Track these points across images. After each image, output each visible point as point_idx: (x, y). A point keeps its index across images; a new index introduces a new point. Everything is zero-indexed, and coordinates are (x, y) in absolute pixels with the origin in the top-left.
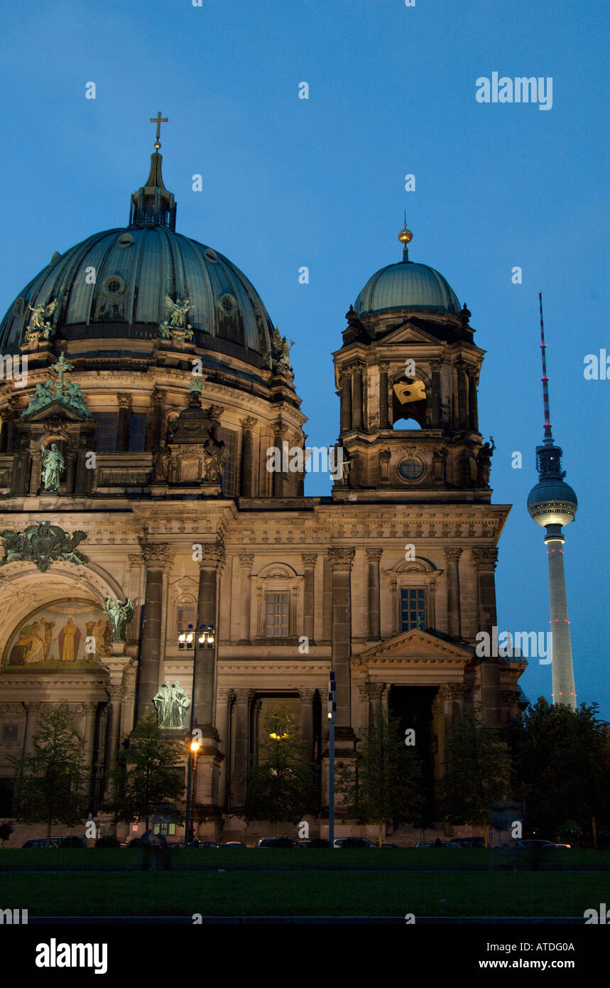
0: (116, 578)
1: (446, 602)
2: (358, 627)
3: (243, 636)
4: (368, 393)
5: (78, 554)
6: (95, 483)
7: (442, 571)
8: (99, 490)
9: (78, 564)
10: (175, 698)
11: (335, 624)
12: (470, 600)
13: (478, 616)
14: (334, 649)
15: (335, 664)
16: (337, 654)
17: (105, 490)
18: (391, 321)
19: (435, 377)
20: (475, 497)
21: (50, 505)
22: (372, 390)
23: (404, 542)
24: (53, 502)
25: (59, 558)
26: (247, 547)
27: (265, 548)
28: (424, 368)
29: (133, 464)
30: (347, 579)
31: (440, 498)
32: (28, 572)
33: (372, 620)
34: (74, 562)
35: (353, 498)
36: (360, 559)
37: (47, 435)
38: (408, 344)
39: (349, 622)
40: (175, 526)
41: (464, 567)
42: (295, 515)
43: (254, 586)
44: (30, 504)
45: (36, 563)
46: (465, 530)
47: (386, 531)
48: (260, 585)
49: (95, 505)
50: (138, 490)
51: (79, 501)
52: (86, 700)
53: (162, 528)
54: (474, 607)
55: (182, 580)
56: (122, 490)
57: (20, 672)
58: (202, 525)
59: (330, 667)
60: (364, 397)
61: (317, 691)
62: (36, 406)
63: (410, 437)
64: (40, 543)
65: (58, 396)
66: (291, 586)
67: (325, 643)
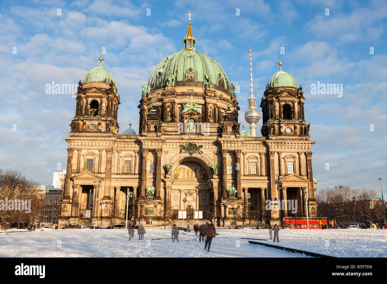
0: (210, 158)
1: (299, 166)
2: (277, 172)
3: (245, 174)
5: (200, 151)
7: (297, 158)
13: (307, 170)
16: (272, 179)
18: (282, 90)
19: (294, 106)
20: (306, 138)
21: (192, 138)
22: (277, 108)
23: (288, 150)
24: (193, 137)
25: (196, 152)
26: (245, 150)
27: (250, 151)
28: (291, 103)
29: (213, 127)
30: (274, 160)
31: (297, 138)
32: (187, 156)
33: (280, 170)
34: (200, 153)
35: (274, 138)
36: (276, 154)
37: (189, 118)
38: (286, 96)
39: (275, 171)
40: (229, 145)
41: (303, 157)
42: (259, 142)
43: (247, 161)
44: (187, 137)
45: (189, 153)
46: (303, 147)
47: (283, 147)
48: (249, 160)
49: (204, 138)
50: (215, 134)
51: (200, 137)
52: (197, 189)
53: (226, 145)
54: (306, 167)
55: (229, 159)
56: (211, 134)
57: (177, 181)
58: (236, 145)
59: (269, 182)
60: (275, 110)
61: (266, 188)
62: (186, 109)
63: (289, 122)
64: (190, 148)
65: (192, 107)
66: (257, 161)
67: (267, 176)
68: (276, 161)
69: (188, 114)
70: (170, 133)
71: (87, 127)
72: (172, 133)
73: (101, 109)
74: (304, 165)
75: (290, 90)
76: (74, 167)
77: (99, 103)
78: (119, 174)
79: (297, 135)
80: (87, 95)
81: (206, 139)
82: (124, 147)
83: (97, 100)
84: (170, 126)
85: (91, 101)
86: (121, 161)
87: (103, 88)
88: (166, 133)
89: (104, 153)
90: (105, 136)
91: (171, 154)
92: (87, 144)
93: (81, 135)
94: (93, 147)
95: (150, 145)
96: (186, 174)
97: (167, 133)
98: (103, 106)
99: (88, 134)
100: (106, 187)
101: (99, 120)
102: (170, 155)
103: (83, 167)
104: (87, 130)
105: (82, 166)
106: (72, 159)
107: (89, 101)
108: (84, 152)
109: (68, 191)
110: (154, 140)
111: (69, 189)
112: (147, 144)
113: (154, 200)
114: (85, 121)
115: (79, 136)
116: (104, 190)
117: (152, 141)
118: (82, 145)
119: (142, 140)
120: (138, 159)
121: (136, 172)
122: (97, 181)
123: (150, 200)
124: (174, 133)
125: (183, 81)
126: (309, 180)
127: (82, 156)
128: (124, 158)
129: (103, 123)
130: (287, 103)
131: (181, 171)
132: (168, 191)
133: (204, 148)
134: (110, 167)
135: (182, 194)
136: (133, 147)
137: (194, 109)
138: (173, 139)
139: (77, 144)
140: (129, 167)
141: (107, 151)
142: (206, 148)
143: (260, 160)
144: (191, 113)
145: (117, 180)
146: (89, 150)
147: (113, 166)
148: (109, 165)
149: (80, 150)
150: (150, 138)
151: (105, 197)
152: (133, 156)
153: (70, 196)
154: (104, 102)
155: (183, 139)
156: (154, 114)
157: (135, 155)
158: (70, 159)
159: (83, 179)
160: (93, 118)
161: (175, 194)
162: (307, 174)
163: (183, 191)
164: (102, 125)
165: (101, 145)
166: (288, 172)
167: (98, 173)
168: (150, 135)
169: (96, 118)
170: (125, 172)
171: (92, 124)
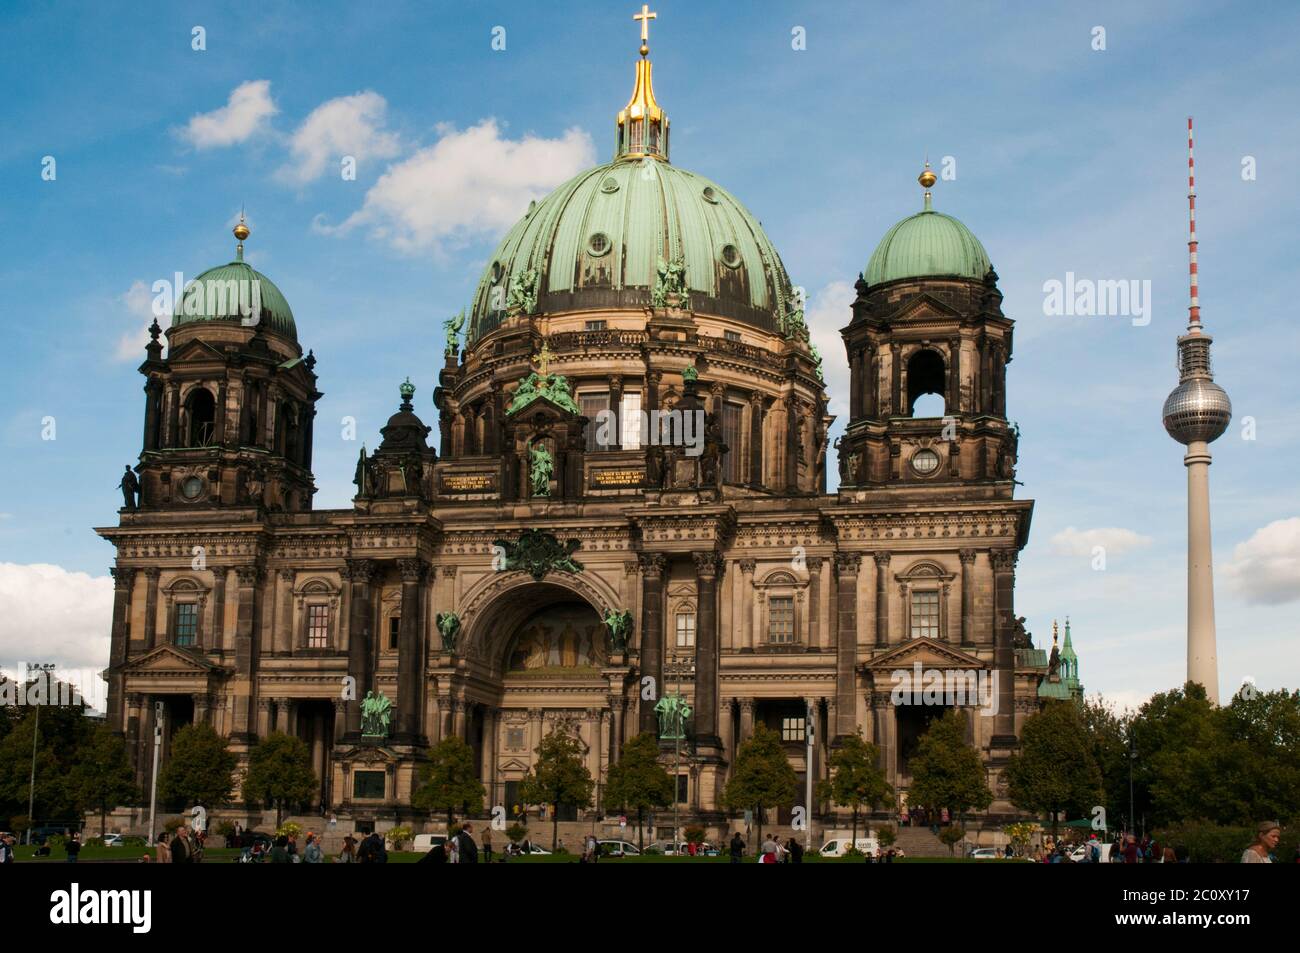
0: (612, 586)
1: (960, 605)
2: (864, 634)
3: (746, 644)
4: (880, 376)
5: (573, 562)
6: (586, 485)
7: (955, 575)
9: (574, 573)
10: (675, 708)
11: (841, 631)
12: (986, 603)
13: (994, 619)
14: (840, 657)
16: (842, 662)
17: (597, 493)
18: (907, 291)
19: (955, 355)
20: (995, 491)
21: (541, 510)
22: (885, 372)
23: (915, 545)
24: (544, 507)
25: (553, 565)
26: (749, 552)
27: (768, 553)
29: (625, 463)
30: (854, 584)
31: (956, 493)
32: (521, 581)
33: (880, 626)
34: (568, 569)
35: (861, 496)
36: (868, 562)
37: (534, 435)
38: (923, 319)
39: (856, 629)
40: (671, 533)
41: (981, 566)
42: (798, 517)
43: (756, 592)
44: (521, 510)
45: (531, 572)
46: (982, 529)
47: (896, 532)
48: (762, 590)
49: (587, 509)
50: (632, 492)
51: (570, 506)
52: (590, 706)
53: (657, 535)
54: (991, 610)
55: (681, 589)
56: (615, 492)
57: (521, 678)
58: (699, 532)
59: (836, 675)
60: (874, 382)
61: (823, 699)
62: (522, 401)
63: (925, 426)
64: (533, 551)
65: (542, 392)
66: (795, 591)
67: (831, 650)
68: (864, 590)
69: (528, 421)
70: (462, 497)
71: (175, 488)
72: (471, 497)
73: (224, 419)
74: (981, 601)
75: (942, 288)
76: (138, 633)
77: (216, 398)
78: (288, 655)
79: (962, 480)
80: (175, 374)
81: (596, 513)
82: (306, 556)
83: (207, 387)
84: (462, 469)
85: (188, 392)
86: (296, 606)
87: (229, 343)
88: (447, 497)
89: (232, 577)
90: (232, 517)
91: (465, 576)
92: (174, 550)
93: (155, 517)
95: (377, 545)
96: (555, 651)
97: (453, 497)
98: (230, 410)
99: (176, 515)
100: (237, 699)
101: (212, 461)
102: (461, 581)
103: (165, 632)
104: (175, 500)
105: (162, 628)
106: (130, 603)
108: (167, 578)
109: (119, 714)
110: (388, 524)
111: (119, 708)
112: (366, 541)
113: (385, 747)
114: (166, 468)
115: (145, 524)
116: (231, 711)
117: (383, 529)
118: (158, 554)
119: (347, 526)
120: (348, 600)
121: (345, 647)
122: (203, 680)
123: (369, 745)
124: (480, 497)
125: (568, 290)
126: (998, 661)
127: (160, 593)
128: (304, 595)
129: (230, 473)
130: (923, 345)
131: (536, 641)
132: (445, 713)
133: (587, 548)
134: (249, 629)
135: (536, 724)
136: (334, 554)
137: (549, 398)
138: (470, 520)
139: (140, 551)
140: (325, 630)
141: (238, 572)
142: (594, 549)
143: (807, 591)
144: (540, 413)
145: (278, 678)
146: (181, 573)
147: (267, 627)
148: (246, 624)
149: (155, 573)
150: (374, 519)
151: (234, 734)
152: (334, 588)
153: (123, 734)
154: (233, 394)
155: (508, 518)
156: (404, 427)
157: (340, 586)
158: (122, 604)
159: (153, 673)
160: (194, 454)
161: (512, 727)
162: (994, 639)
163: (542, 714)
164: (224, 478)
165: (219, 553)
166: (916, 634)
167: (212, 652)
168: (382, 507)
169: (204, 453)
170: (311, 645)
171: (190, 479)
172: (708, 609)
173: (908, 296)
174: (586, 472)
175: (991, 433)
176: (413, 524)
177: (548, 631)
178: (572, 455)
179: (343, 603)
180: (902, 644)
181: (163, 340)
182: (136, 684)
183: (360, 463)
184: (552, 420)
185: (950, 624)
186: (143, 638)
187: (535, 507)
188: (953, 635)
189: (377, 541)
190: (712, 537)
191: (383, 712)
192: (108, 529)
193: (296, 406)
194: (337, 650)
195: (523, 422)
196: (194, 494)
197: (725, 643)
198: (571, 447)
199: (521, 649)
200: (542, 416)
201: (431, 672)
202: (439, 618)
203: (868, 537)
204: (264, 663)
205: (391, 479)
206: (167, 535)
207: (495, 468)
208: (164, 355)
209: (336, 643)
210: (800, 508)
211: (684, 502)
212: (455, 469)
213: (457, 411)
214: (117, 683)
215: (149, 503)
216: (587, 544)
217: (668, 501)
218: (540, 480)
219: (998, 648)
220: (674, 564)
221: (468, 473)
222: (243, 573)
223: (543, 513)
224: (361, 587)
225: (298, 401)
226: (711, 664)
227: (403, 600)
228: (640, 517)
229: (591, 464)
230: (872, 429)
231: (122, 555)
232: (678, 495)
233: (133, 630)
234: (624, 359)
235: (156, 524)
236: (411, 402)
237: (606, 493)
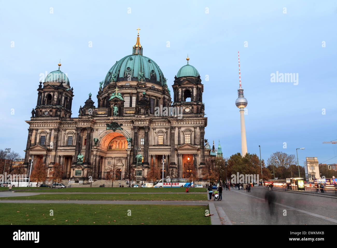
0: (129, 133)
1: (194, 137)
2: (176, 142)
3: (154, 144)
5: (121, 128)
6: (124, 113)
7: (193, 131)
8: (125, 115)
9: (121, 130)
10: (140, 157)
11: (172, 142)
13: (200, 140)
15: (172, 150)
16: (172, 148)
17: (126, 115)
18: (184, 79)
19: (193, 90)
20: (200, 115)
22: (180, 93)
23: (186, 125)
24: (116, 118)
25: (117, 129)
26: (155, 126)
27: (158, 127)
28: (191, 89)
29: (132, 109)
30: (174, 133)
31: (193, 116)
32: (111, 132)
33: (179, 141)
36: (177, 129)
37: (114, 104)
38: (187, 84)
39: (175, 141)
40: (140, 123)
41: (198, 130)
42: (164, 120)
43: (156, 134)
44: (111, 118)
45: (113, 130)
46: (198, 123)
47: (182, 123)
48: (157, 134)
49: (124, 118)
50: (133, 115)
51: (121, 117)
52: (124, 156)
53: (137, 123)
54: (200, 138)
55: (142, 133)
56: (130, 115)
57: (111, 151)
58: (145, 123)
59: (171, 151)
60: (178, 95)
61: (168, 155)
62: (112, 97)
63: (187, 103)
64: (113, 126)
65: (116, 96)
66: (163, 134)
67: (170, 145)
68: (176, 134)
69: (113, 101)
70: (100, 116)
71: (43, 113)
72: (102, 115)
73: (53, 100)
74: (198, 136)
75: (190, 78)
76: (33, 142)
77: (52, 96)
78: (64, 146)
79: (194, 113)
80: (44, 91)
81: (126, 119)
82: (68, 127)
84: (100, 110)
86: (66, 137)
87: (55, 85)
89: (53, 131)
90: (54, 119)
91: (100, 131)
92: (41, 125)
93: (38, 119)
94: (45, 128)
95: (83, 125)
96: (118, 145)
97: (98, 115)
98: (55, 98)
99: (42, 118)
100: (52, 155)
101: (50, 108)
102: (99, 132)
104: (42, 115)
105: (38, 141)
106: (31, 136)
107: (45, 95)
108: (40, 131)
109: (27, 159)
110: (85, 121)
111: (27, 158)
112: (80, 124)
113: (82, 165)
114: (41, 109)
115: (36, 120)
116: (51, 158)
117: (84, 121)
118: (38, 126)
119: (77, 121)
120: (76, 135)
121: (75, 145)
122: (45, 151)
123: (79, 165)
124: (103, 115)
125: (123, 77)
126: (201, 148)
127: (38, 134)
128: (68, 134)
129: (54, 110)
130: (187, 89)
131: (114, 143)
132: (95, 158)
133: (124, 126)
134: (56, 141)
135: (113, 160)
136: (74, 126)
137: (117, 97)
138: (102, 120)
139: (34, 125)
140: (71, 141)
141: (54, 130)
142: (125, 126)
143: (165, 134)
144: (115, 100)
145: (61, 151)
146: (43, 130)
147: (59, 141)
148: (55, 140)
149: (37, 130)
150: (82, 119)
151: (51, 163)
152: (74, 133)
153: (28, 163)
154: (56, 95)
155: (109, 120)
156: (89, 102)
157: (75, 133)
158: (30, 136)
159: (35, 150)
160: (47, 106)
161: (109, 161)
162: (200, 144)
163: (115, 158)
164: (53, 111)
165: (51, 126)
166: (186, 142)
167: (48, 146)
168: (84, 117)
169: (49, 106)
170: (68, 145)
171: (46, 111)
172: (147, 137)
173: (184, 80)
174: (124, 111)
175: (199, 105)
176: (90, 121)
177: (116, 142)
178: (122, 108)
179: (75, 136)
180: (183, 144)
181: (42, 84)
182: (31, 153)
183: (80, 109)
184: (118, 101)
185: (192, 141)
186: (34, 143)
187: (114, 118)
188: (193, 143)
189: (83, 124)
190: (147, 123)
191: (82, 158)
192: (28, 121)
193: (69, 98)
194: (74, 145)
195: (112, 101)
196: (46, 114)
197: (150, 144)
198: (121, 106)
199: (111, 145)
200: (116, 100)
201: (92, 150)
202: (94, 139)
203: (177, 124)
204: (58, 148)
205: (86, 112)
206: (40, 122)
207: (107, 110)
208: (42, 87)
209: (74, 144)
210: (164, 118)
211: (142, 117)
212: (99, 110)
213: (101, 99)
214: (27, 152)
215: (37, 116)
216: (124, 125)
217: (139, 117)
218: (115, 112)
219: (201, 145)
220: (140, 128)
221: (101, 111)
222: (55, 130)
223: (115, 119)
224: (79, 133)
225: (69, 97)
226: (147, 148)
227: (87, 136)
228: (134, 120)
229: (125, 109)
230: (178, 104)
231: (31, 126)
232: (141, 116)
233: (32, 141)
234: (133, 90)
235: (38, 120)
236: (91, 97)
237: (128, 115)
